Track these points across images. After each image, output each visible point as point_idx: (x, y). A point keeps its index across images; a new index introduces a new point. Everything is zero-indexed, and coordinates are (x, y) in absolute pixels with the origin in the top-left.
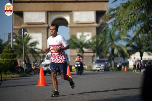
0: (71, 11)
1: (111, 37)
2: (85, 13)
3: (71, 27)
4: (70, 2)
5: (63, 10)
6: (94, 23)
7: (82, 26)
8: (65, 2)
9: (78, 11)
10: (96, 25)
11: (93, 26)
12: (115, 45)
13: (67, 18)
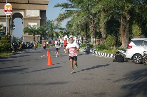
0: (25, 9)
1: (51, 27)
2: (34, 11)
3: (24, 19)
4: (24, 3)
5: (19, 8)
6: (39, 17)
7: (32, 19)
8: (21, 3)
9: (29, 9)
10: (40, 18)
11: (38, 19)
12: (54, 31)
13: (22, 13)
